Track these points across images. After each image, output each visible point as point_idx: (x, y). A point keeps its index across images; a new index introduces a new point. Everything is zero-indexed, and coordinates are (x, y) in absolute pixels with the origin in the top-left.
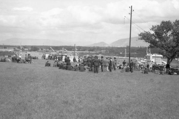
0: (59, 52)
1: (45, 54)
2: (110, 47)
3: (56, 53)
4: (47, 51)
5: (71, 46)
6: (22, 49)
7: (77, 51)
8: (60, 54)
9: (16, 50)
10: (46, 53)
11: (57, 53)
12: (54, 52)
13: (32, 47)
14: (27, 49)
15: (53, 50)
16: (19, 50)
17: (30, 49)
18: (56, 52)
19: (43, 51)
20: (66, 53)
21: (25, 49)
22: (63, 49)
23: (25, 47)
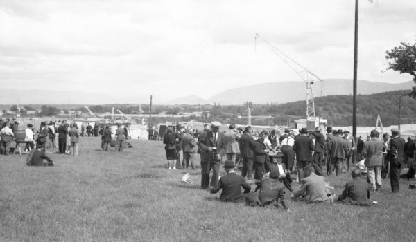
0: (105, 117)
1: (75, 121)
2: (209, 105)
3: (98, 119)
4: (77, 116)
5: (127, 105)
6: (22, 111)
7: (143, 114)
8: (107, 121)
9: (8, 114)
10: (76, 119)
11: (101, 119)
12: (93, 117)
13: (44, 107)
14: (33, 112)
15: (92, 113)
16: (14, 113)
17: (39, 112)
18: (99, 117)
19: (70, 115)
20: (120, 119)
21: (29, 112)
22: (113, 111)
23: (28, 108)
